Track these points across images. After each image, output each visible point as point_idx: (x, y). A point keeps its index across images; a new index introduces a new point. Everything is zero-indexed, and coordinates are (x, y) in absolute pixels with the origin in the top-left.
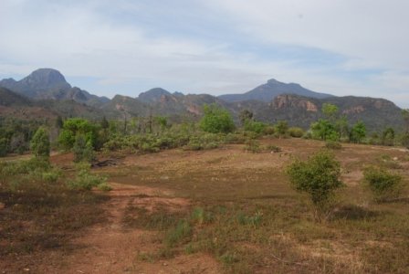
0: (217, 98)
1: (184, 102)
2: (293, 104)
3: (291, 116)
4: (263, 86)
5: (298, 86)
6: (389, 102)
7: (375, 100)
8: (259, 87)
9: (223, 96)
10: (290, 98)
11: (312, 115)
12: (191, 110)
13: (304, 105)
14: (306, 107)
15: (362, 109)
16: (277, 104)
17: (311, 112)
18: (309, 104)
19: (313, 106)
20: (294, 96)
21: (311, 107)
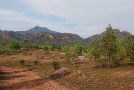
0: (15, 32)
1: (2, 34)
2: (44, 35)
3: (44, 40)
4: (34, 28)
5: (46, 28)
6: (77, 35)
7: (73, 34)
8: (32, 28)
9: (18, 31)
10: (43, 33)
11: (51, 40)
12: (5, 37)
13: (48, 36)
14: (49, 37)
15: (69, 38)
16: (39, 35)
17: (51, 38)
18: (50, 35)
19: (52, 36)
20: (45, 32)
21: (51, 36)
